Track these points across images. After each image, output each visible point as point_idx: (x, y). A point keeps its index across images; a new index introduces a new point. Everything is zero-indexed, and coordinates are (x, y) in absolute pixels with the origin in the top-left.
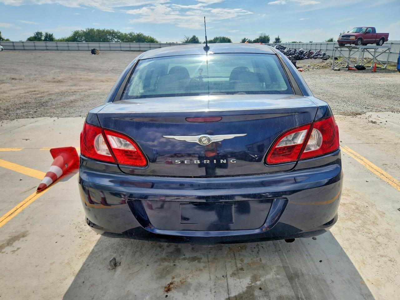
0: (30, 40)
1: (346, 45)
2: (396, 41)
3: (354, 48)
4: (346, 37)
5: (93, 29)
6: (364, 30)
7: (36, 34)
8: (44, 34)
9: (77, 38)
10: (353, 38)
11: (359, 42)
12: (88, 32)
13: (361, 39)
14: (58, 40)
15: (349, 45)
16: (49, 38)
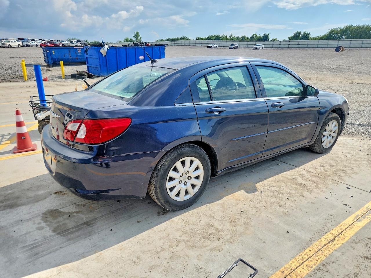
0: (290, 39)
5: (352, 25)
7: (295, 34)
8: (302, 33)
9: (332, 36)
12: (346, 29)
14: (314, 38)
16: (306, 37)
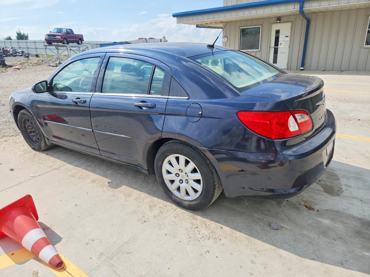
1: (53, 44)
2: (89, 41)
3: (62, 46)
4: (52, 36)
6: (64, 31)
10: (59, 37)
11: (65, 41)
13: (65, 38)
15: (56, 44)
